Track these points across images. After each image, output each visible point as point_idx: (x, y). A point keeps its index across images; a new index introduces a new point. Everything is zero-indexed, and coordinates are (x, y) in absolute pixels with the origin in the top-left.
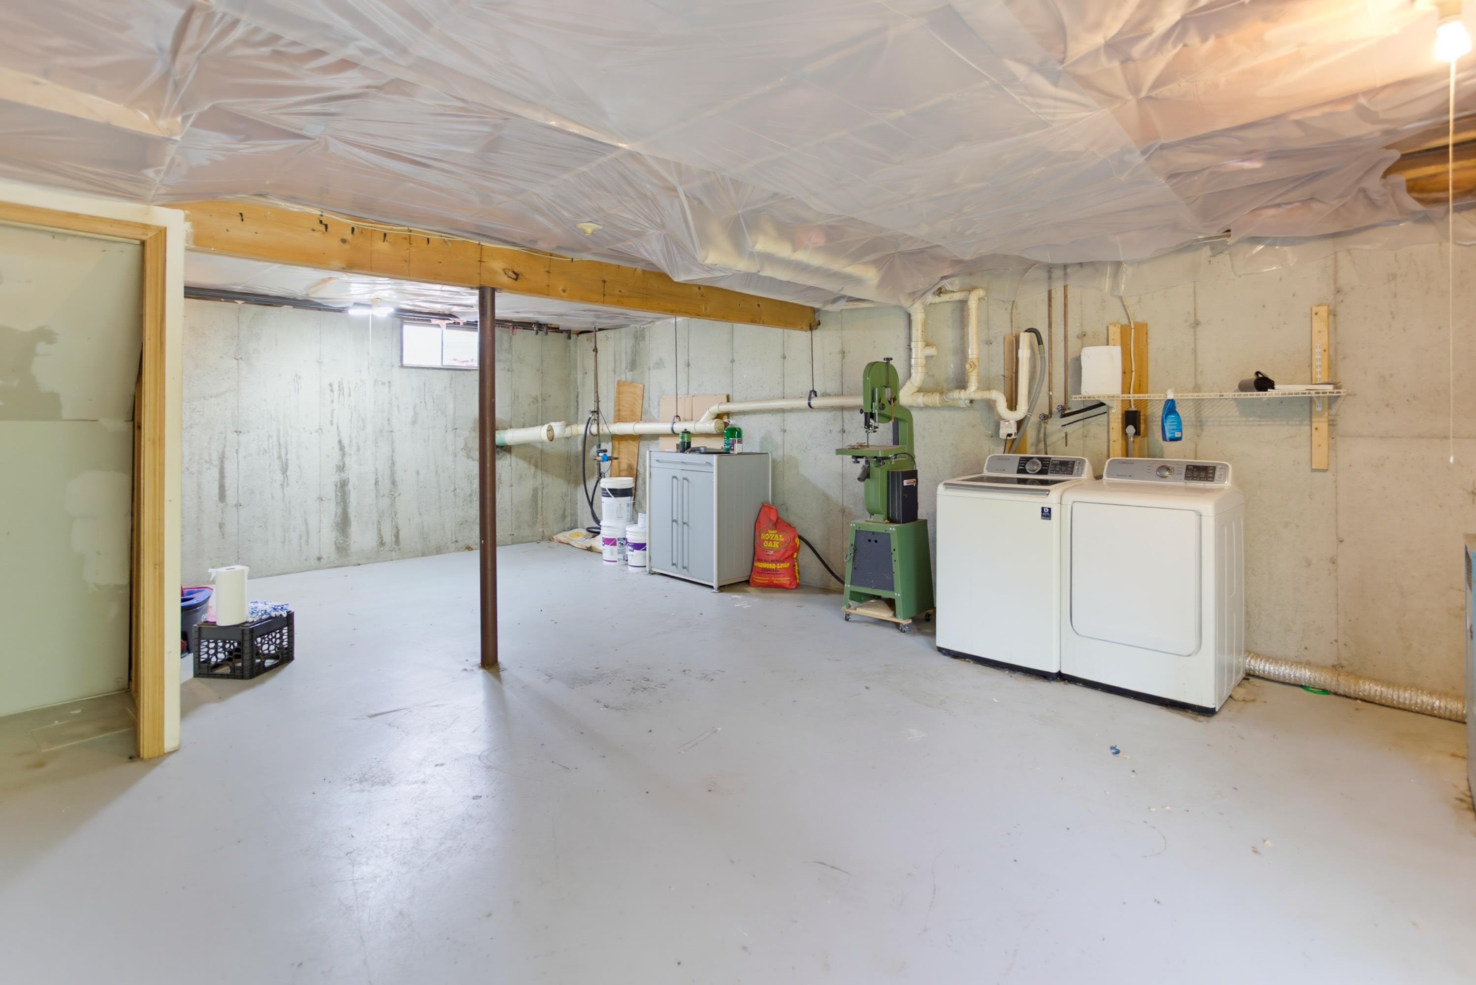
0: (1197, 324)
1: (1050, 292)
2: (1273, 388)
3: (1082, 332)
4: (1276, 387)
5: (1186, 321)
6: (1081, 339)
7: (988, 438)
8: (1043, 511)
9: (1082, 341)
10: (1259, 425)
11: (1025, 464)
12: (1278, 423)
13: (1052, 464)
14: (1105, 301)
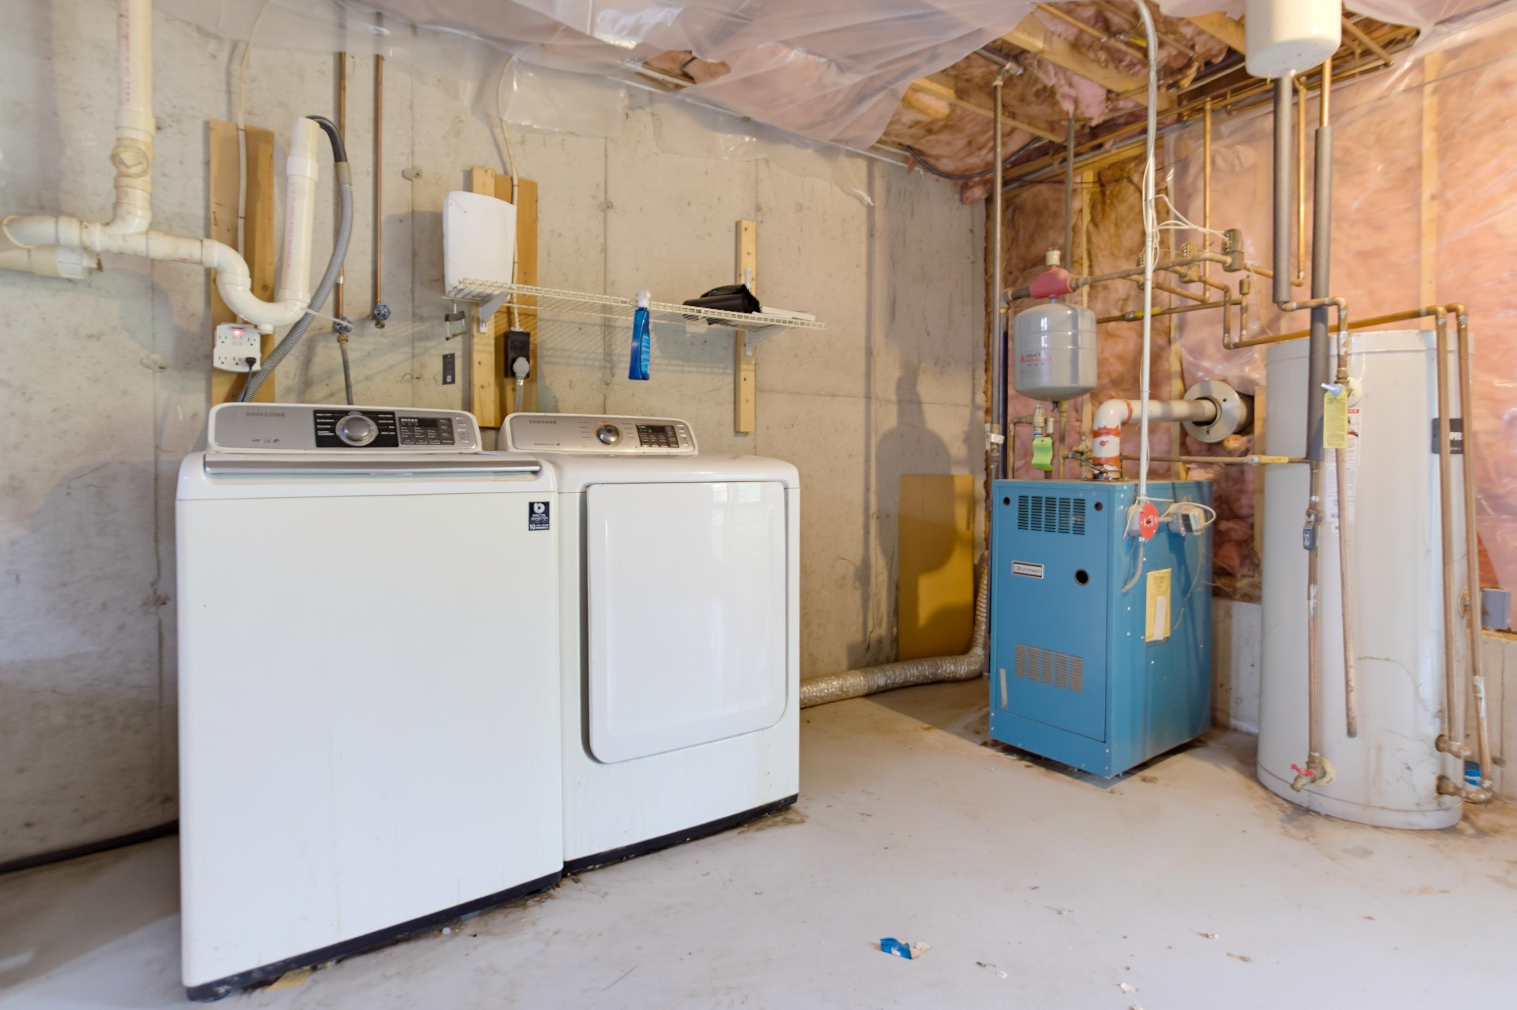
0: (608, 206)
1: (340, 58)
2: (758, 311)
3: (413, 168)
4: (764, 309)
5: (594, 197)
6: (411, 180)
7: (150, 371)
8: (532, 511)
9: (412, 185)
10: (682, 371)
11: (334, 424)
12: (702, 370)
13: (401, 425)
14: (461, 121)
